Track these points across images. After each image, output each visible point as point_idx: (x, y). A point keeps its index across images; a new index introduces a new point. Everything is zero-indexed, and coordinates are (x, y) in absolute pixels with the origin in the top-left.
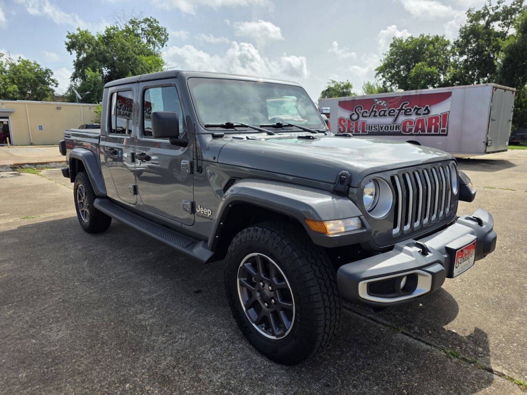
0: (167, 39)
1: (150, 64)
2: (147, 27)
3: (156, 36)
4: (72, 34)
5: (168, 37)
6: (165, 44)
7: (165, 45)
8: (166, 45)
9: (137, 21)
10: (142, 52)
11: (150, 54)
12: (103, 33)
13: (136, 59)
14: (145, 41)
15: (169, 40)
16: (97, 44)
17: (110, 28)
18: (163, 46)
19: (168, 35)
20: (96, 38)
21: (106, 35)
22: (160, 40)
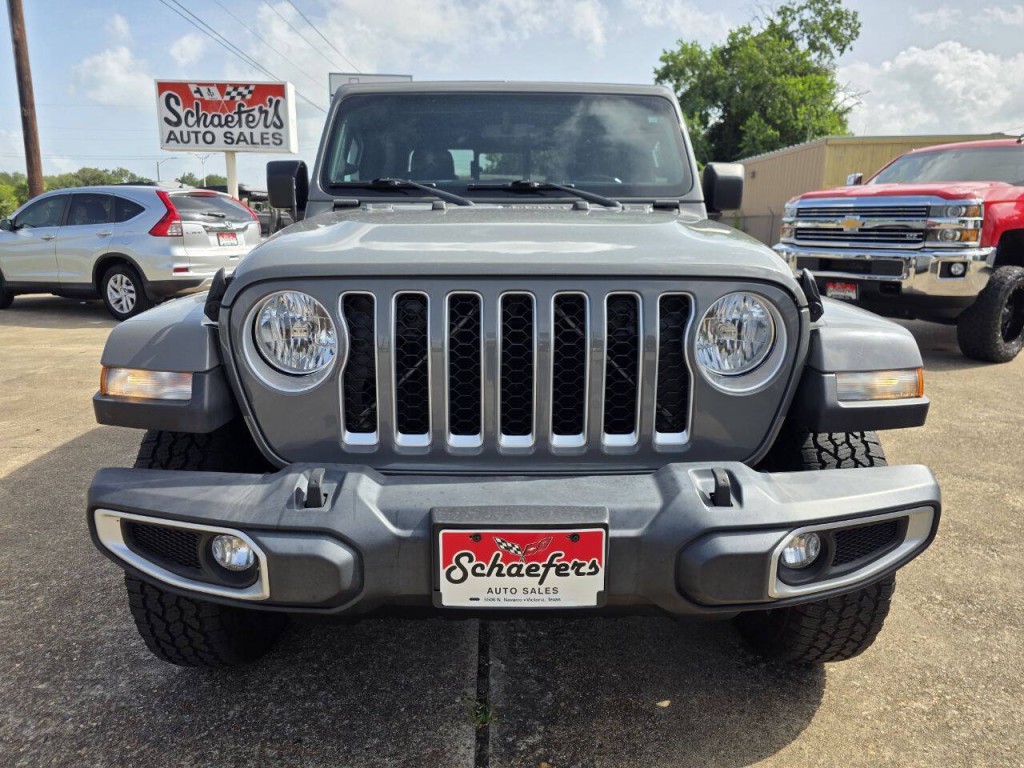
0: (855, 33)
1: (802, 92)
2: (813, 15)
3: (829, 32)
4: (669, 52)
5: (860, 30)
6: (848, 47)
7: (847, 50)
8: (851, 49)
9: (795, 8)
10: (790, 70)
11: (806, 71)
12: (723, 42)
13: (774, 85)
14: (803, 45)
15: (860, 36)
16: (708, 66)
17: (736, 31)
18: (842, 51)
19: (860, 25)
20: (709, 53)
21: (727, 46)
22: (836, 39)
